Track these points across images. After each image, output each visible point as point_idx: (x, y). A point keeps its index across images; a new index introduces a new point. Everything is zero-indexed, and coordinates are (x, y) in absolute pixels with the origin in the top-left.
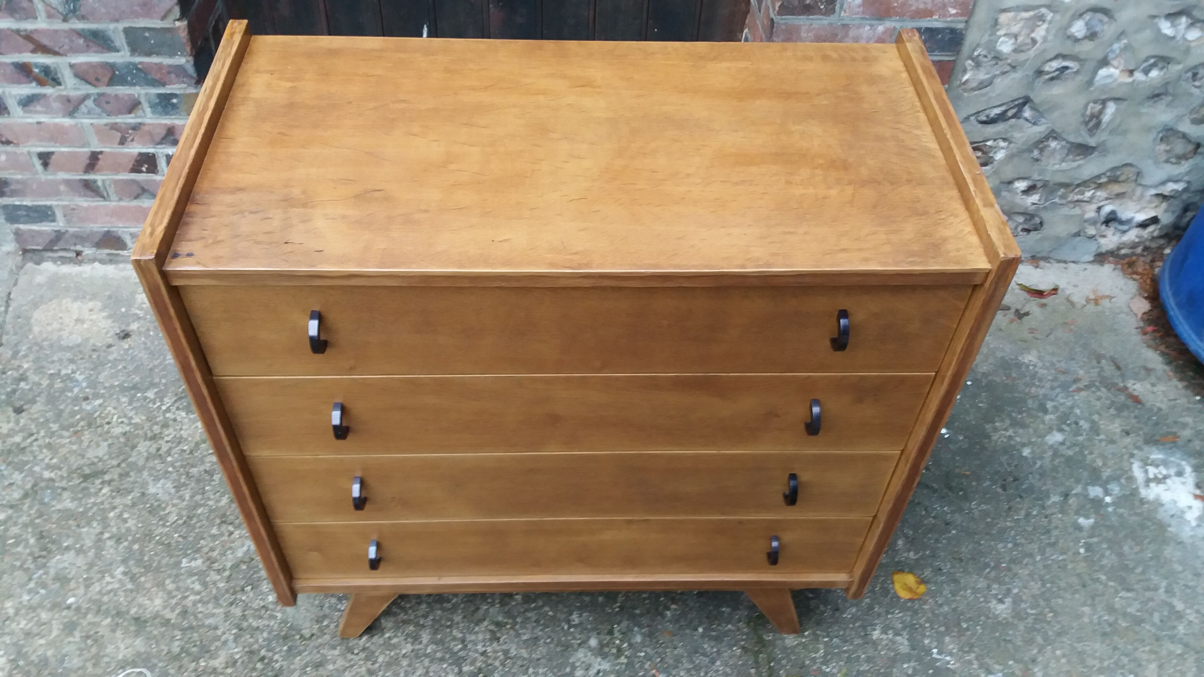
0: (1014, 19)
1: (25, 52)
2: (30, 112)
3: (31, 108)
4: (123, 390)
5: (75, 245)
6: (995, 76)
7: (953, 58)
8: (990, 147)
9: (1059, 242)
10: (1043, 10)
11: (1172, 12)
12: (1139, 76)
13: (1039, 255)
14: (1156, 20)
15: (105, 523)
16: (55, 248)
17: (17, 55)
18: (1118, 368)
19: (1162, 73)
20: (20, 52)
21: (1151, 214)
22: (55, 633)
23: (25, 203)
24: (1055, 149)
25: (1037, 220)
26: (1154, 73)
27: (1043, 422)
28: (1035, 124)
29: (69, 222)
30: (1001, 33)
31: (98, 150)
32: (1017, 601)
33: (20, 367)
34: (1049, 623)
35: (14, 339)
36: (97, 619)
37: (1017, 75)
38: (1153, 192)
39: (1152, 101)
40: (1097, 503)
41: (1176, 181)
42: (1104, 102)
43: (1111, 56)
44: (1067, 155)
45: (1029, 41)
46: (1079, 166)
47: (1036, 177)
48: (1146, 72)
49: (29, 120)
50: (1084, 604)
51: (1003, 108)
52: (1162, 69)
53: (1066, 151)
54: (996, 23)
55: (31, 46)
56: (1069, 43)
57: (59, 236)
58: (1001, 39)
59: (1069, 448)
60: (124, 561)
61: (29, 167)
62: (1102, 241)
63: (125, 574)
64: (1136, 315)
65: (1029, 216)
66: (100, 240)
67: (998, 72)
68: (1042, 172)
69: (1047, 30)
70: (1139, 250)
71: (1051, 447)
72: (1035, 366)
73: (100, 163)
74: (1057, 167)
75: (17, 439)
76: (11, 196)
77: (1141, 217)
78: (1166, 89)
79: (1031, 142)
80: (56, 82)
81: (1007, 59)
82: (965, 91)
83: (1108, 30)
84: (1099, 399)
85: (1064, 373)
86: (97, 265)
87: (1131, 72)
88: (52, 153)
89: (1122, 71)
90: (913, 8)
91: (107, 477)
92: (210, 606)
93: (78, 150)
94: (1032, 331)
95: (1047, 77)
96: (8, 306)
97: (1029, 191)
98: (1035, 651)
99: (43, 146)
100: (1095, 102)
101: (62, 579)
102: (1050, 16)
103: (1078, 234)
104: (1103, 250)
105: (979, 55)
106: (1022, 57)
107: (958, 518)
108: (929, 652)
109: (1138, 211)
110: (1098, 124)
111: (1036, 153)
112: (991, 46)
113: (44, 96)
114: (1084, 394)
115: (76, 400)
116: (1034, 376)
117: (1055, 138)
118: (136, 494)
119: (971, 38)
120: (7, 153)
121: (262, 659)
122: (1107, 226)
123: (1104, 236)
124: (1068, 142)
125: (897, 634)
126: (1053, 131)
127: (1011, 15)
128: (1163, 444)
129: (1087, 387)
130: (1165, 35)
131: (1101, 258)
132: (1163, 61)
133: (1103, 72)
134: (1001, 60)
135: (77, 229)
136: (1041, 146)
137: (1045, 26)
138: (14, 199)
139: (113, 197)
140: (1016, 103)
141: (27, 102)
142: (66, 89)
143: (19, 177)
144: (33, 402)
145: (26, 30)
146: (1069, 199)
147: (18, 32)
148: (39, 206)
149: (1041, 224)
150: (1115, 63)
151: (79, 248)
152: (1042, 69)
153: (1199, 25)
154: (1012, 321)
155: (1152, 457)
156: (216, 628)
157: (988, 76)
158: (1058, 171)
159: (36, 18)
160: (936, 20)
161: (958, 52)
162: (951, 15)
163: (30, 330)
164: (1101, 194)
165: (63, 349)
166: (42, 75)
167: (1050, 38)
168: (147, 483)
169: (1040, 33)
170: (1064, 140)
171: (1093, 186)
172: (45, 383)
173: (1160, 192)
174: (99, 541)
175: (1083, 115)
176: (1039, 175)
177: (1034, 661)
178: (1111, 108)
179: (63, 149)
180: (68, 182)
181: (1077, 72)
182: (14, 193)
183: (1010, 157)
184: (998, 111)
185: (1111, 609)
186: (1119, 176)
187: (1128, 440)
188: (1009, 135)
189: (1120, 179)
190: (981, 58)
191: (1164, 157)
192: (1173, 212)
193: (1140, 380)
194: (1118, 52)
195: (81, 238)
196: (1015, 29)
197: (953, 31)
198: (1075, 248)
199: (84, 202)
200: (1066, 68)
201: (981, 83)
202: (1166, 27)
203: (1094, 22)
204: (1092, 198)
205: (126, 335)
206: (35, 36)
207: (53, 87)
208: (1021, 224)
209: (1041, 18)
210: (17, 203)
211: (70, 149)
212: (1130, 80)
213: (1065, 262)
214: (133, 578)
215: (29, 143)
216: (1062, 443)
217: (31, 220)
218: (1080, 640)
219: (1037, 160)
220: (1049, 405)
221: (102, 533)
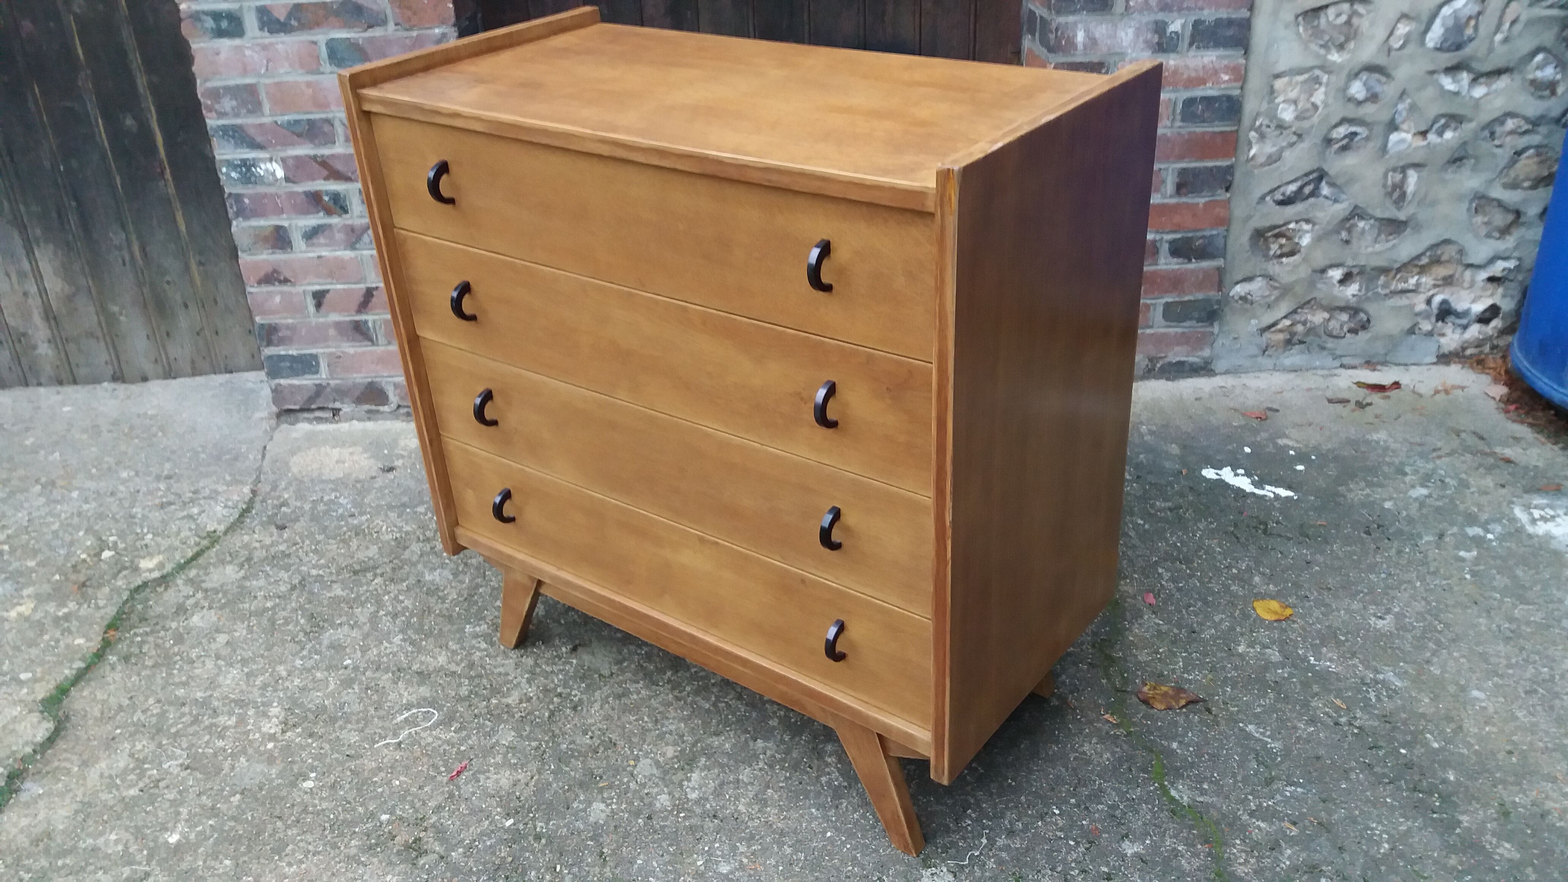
0: (1290, 83)
1: (319, 179)
2: (313, 245)
3: (315, 241)
4: (390, 507)
5: (334, 401)
6: (1282, 150)
7: (1234, 128)
8: (1294, 230)
9: (1393, 342)
10: (1317, 72)
11: (1449, 65)
12: (1432, 137)
13: (1374, 360)
14: (1436, 76)
15: (379, 604)
16: (313, 407)
17: (310, 183)
18: (1482, 438)
19: (1457, 134)
20: (314, 180)
21: (1489, 302)
22: (332, 687)
23: (290, 352)
24: (1363, 229)
25: (1363, 316)
26: (1448, 135)
27: (1405, 483)
28: (1336, 201)
29: (331, 372)
30: (1280, 99)
31: (374, 285)
32: (1399, 616)
33: (280, 497)
34: (1440, 632)
35: (272, 477)
36: (377, 675)
37: (1305, 145)
38: (1483, 275)
39: (1454, 166)
40: (1478, 542)
41: (1505, 259)
42: (1403, 170)
43: (1399, 119)
44: (1379, 235)
45: (1309, 106)
46: (1394, 246)
47: (1350, 262)
48: (1440, 133)
49: (311, 255)
50: (1479, 616)
51: (1299, 184)
52: (1455, 129)
53: (1376, 231)
54: (1272, 91)
55: (325, 173)
56: (1351, 106)
57: (320, 389)
58: (1281, 106)
59: (1437, 500)
60: (402, 631)
61: (300, 309)
62: (1443, 340)
63: (404, 640)
64: (1494, 398)
65: (1354, 310)
66: (362, 394)
67: (1284, 144)
68: (1355, 256)
69: (1326, 93)
70: (1487, 349)
71: (1416, 499)
72: (1385, 441)
73: (374, 300)
74: (1370, 250)
75: (282, 548)
76: (278, 345)
77: (1478, 308)
78: (1466, 151)
79: (1335, 222)
80: (344, 210)
81: (1290, 127)
82: (1255, 167)
83: (1389, 90)
84: (1464, 462)
85: (1420, 445)
86: (355, 422)
87: (1424, 134)
88: (328, 291)
89: (1415, 134)
90: (1185, 76)
91: (379, 571)
92: (499, 659)
93: (353, 286)
94: (1377, 417)
95: (1337, 146)
96: (264, 456)
97: (1346, 280)
98: (1428, 654)
99: (319, 284)
100: (1394, 170)
101: (337, 647)
102: (1325, 78)
103: (1411, 331)
104: (1446, 350)
105: (1261, 125)
106: (1306, 124)
107: (1320, 558)
108: (1305, 659)
109: (1474, 301)
110: (1403, 195)
111: (1344, 235)
112: (1272, 115)
113: (329, 226)
114: (1446, 460)
115: (341, 517)
116: (1387, 449)
117: (1361, 218)
118: (412, 580)
119: (1250, 106)
120: (282, 293)
121: (560, 695)
122: (1443, 321)
123: (1443, 335)
124: (1376, 219)
125: (1265, 647)
126: (1356, 207)
127: (1285, 80)
128: (1547, 493)
129: (1448, 455)
130: (1450, 91)
131: (1444, 359)
132: (1455, 119)
133: (1394, 137)
134: (1286, 128)
135: (338, 382)
136: (1348, 225)
137: (1322, 89)
138: (281, 348)
139: (382, 340)
140: (1311, 177)
141: (311, 234)
142: (351, 217)
143: (290, 321)
144: (297, 520)
145: (322, 156)
146: (1393, 288)
147: (314, 158)
148: (305, 355)
149: (1368, 321)
150: (1405, 126)
151: (337, 405)
152: (1330, 136)
153: (1482, 80)
154: (1353, 411)
155: (1535, 502)
156: (507, 674)
157: (1274, 149)
158: (1372, 253)
159: (334, 143)
160: (1211, 88)
161: (1239, 122)
162: (1224, 82)
163: (289, 471)
164: (1427, 280)
165: (323, 481)
166: (331, 203)
167: (1330, 101)
168: (423, 573)
169: (1319, 97)
170: (1372, 217)
171: (1416, 270)
172: (307, 507)
173: (1491, 274)
174: (374, 619)
175: (1385, 186)
176: (1354, 260)
177: (1428, 662)
178: (1413, 177)
179: (339, 287)
180: (338, 325)
181: (1367, 139)
182: (282, 342)
183: (1318, 240)
184: (1293, 188)
185: (1511, 619)
186: (1440, 256)
187: (1503, 491)
188: (1311, 215)
189: (1443, 258)
190: (1264, 128)
191: (1483, 231)
192: (1512, 297)
193: (1508, 446)
194: (1404, 114)
195: (341, 393)
196: (1293, 95)
197: (1229, 98)
198: (1412, 349)
199: (350, 349)
200: (1355, 134)
201: (1270, 156)
202: (1448, 83)
203: (1372, 83)
204: (1418, 285)
205: (391, 469)
206: (331, 163)
207: (340, 216)
208: (1346, 323)
209: (1317, 81)
210: (283, 353)
211: (346, 286)
212: (1425, 143)
213: (1406, 365)
214: (413, 643)
215: (306, 282)
216: (1430, 496)
217: (295, 372)
218: (1478, 644)
219: (1347, 242)
220: (1408, 469)
221: (378, 612)
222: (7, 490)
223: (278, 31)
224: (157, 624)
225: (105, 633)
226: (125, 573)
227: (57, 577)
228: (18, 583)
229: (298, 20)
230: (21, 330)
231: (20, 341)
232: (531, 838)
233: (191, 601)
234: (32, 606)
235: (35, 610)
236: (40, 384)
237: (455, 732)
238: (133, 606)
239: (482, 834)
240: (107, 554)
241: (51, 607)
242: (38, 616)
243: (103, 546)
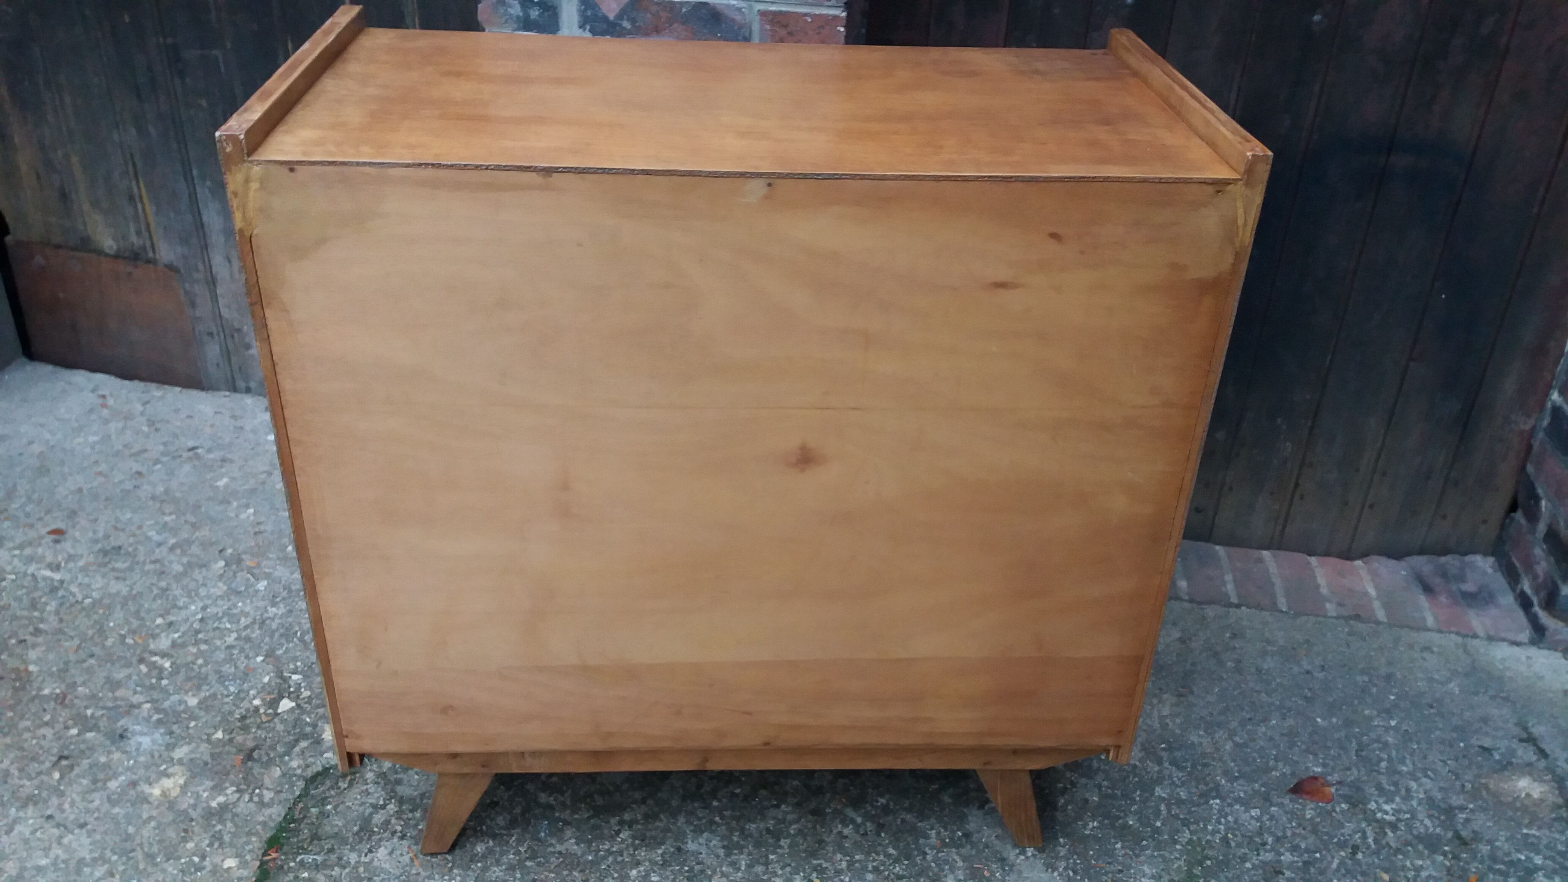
222: (185, 560)
223: (603, 33)
224: (331, 851)
225: (265, 854)
226: (304, 744)
227: (219, 735)
228: (171, 733)
229: (633, 21)
230: (236, 325)
231: (233, 337)
233: (379, 818)
234: (181, 781)
235: (184, 788)
236: (248, 390)
238: (306, 809)
240: (286, 704)
241: (203, 789)
242: (186, 803)
243: (282, 690)
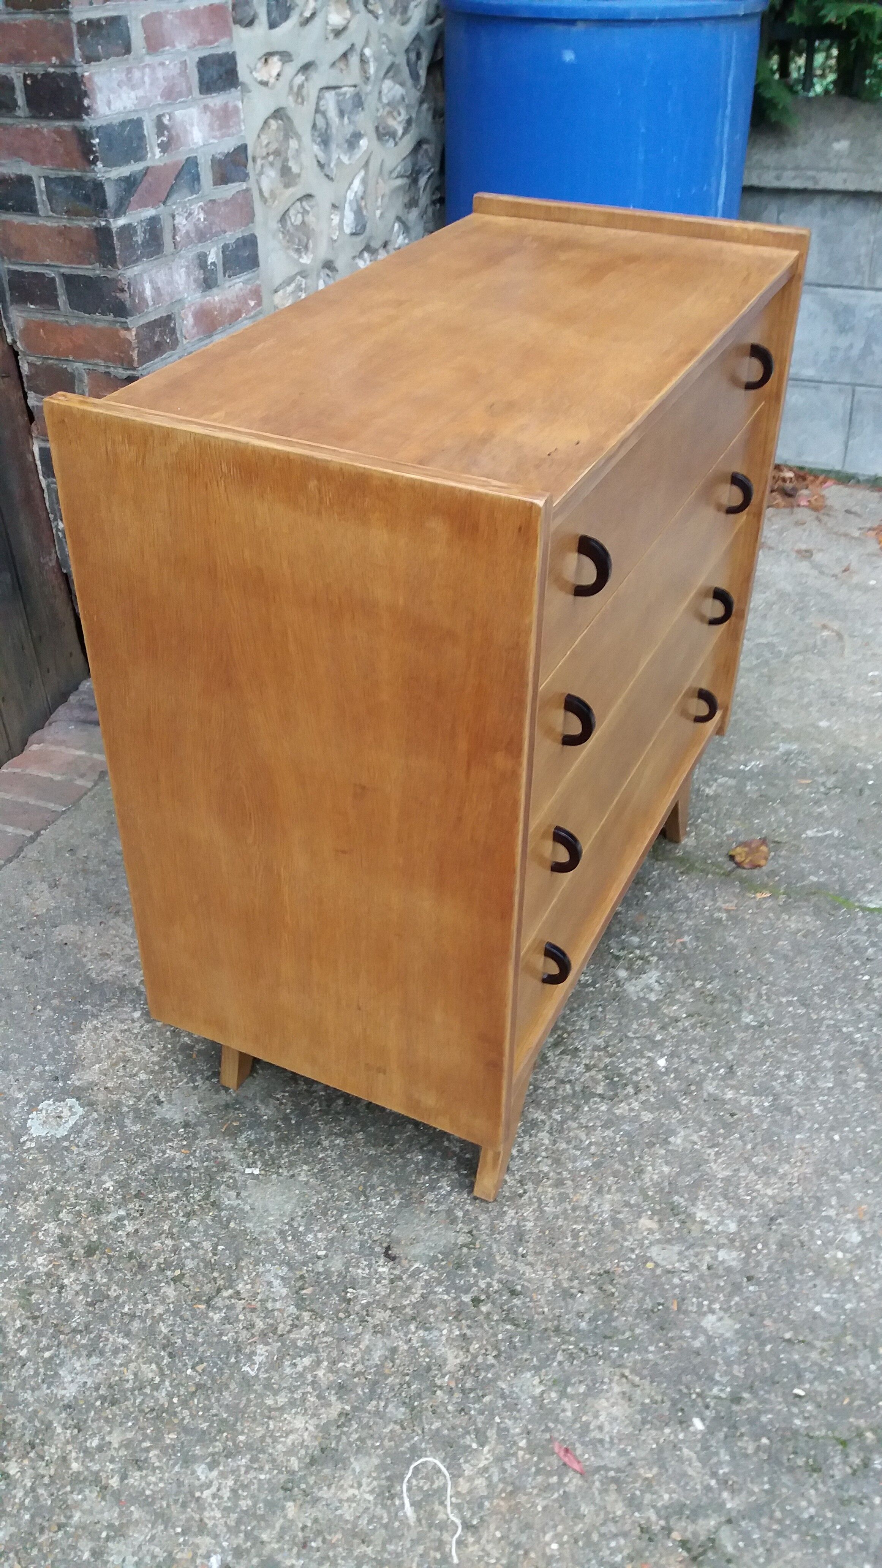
0: (284, 297)
10: (298, 279)
11: (360, 248)
14: (356, 260)
15: (85, 1480)
36: (278, 1524)
60: (188, 1461)
63: (213, 1465)
102: (303, 283)
118: (59, 1418)
121: (477, 1301)
127: (281, 294)
162: (252, 309)
168: (49, 1396)
174: (119, 1497)
209: (300, 288)
214: (231, 1453)
221: (104, 1489)
232: (735, 1408)
237: (482, 1445)
239: (704, 1462)
